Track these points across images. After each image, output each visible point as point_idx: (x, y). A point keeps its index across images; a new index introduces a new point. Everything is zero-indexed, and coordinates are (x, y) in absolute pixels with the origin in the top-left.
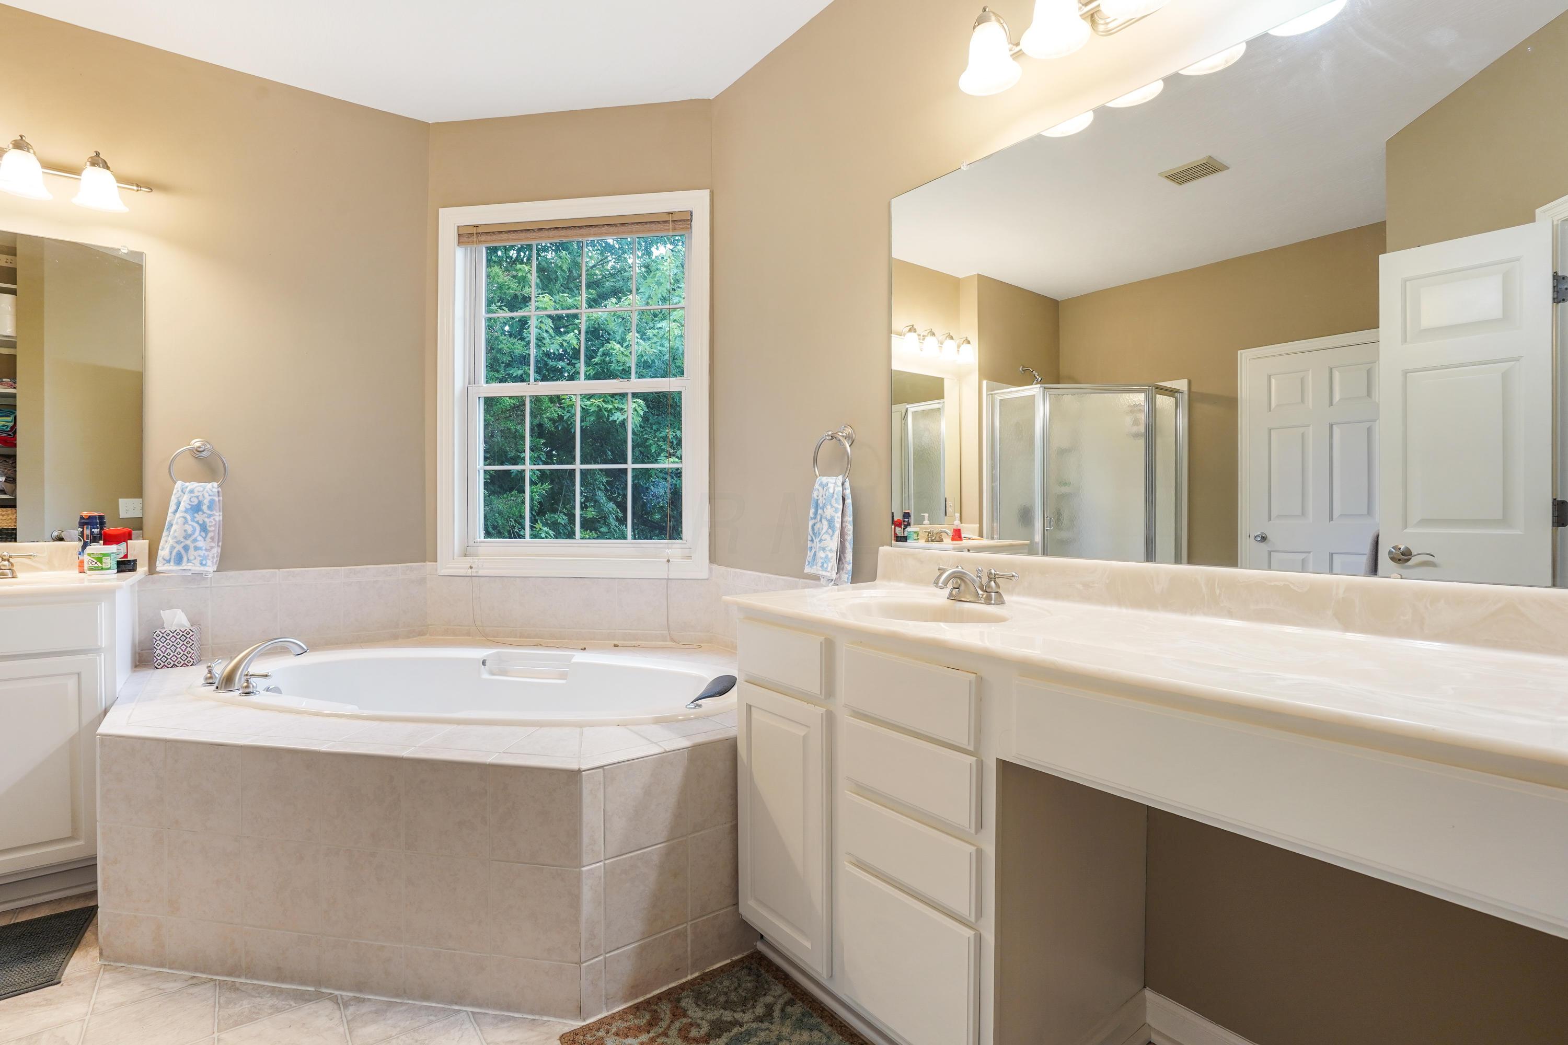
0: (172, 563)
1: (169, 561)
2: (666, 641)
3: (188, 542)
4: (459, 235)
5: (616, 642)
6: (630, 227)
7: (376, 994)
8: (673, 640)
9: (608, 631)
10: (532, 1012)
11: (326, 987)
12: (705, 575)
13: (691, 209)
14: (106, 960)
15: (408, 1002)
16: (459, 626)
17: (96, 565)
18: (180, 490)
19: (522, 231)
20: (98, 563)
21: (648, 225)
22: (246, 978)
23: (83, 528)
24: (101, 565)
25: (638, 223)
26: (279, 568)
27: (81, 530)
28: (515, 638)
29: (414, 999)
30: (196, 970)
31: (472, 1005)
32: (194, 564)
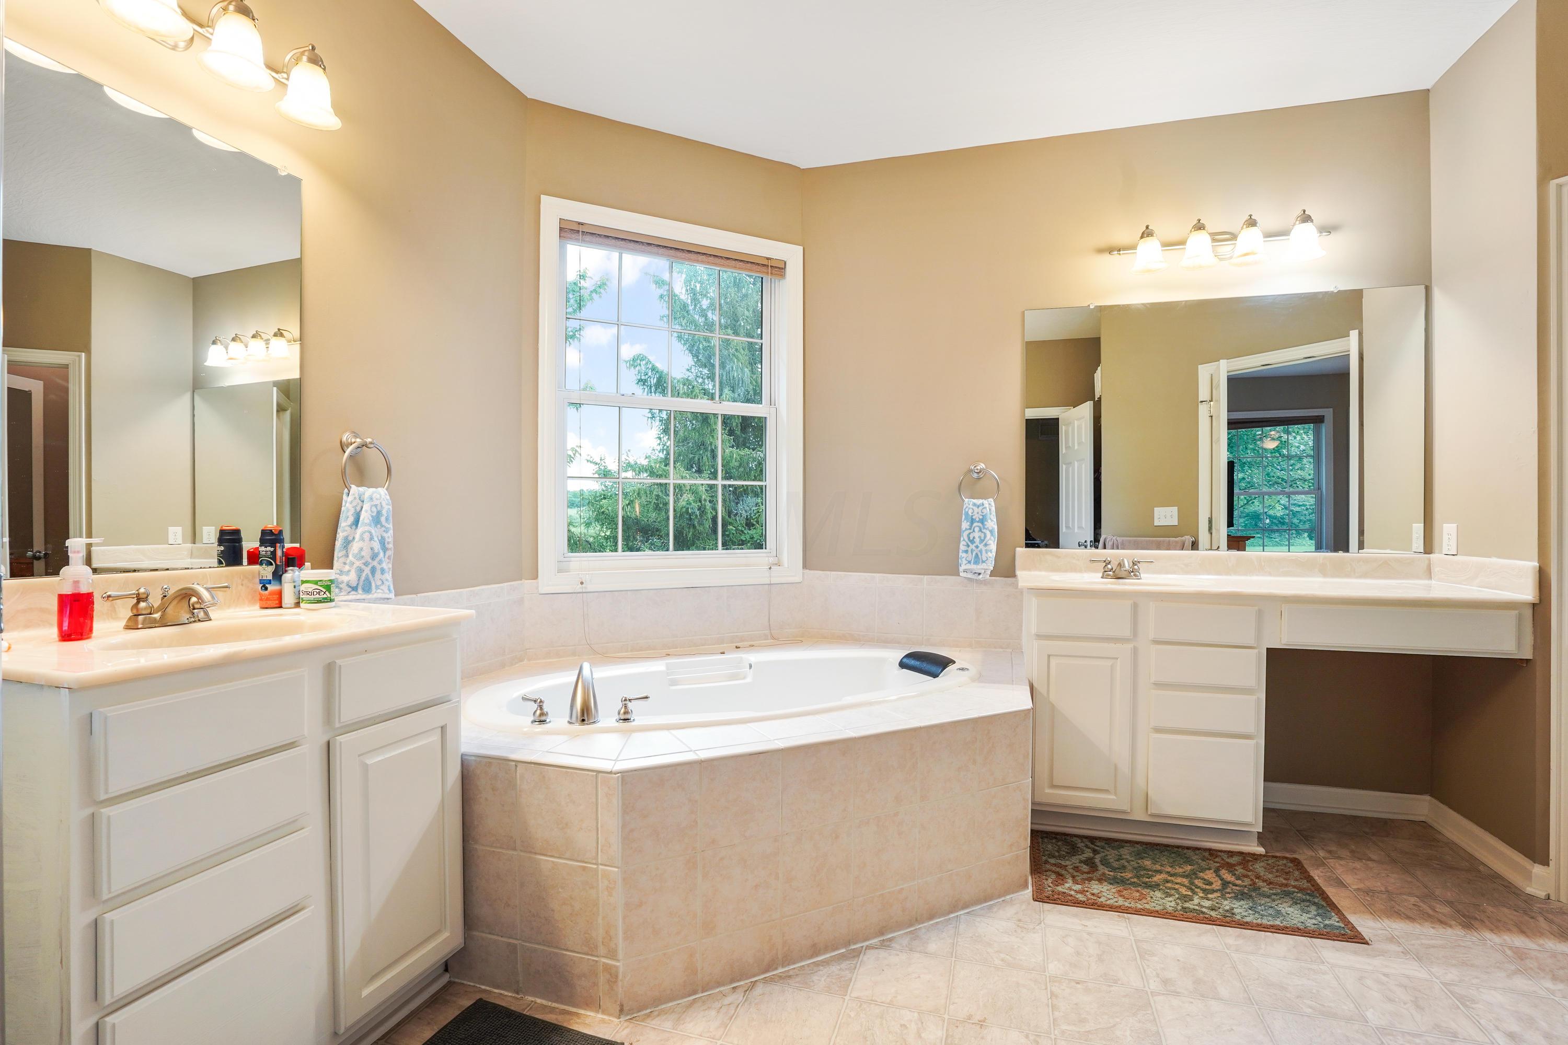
0: (360, 591)
1: (355, 589)
2: (768, 639)
3: (375, 563)
4: (561, 229)
5: (738, 645)
6: (734, 262)
7: (894, 931)
8: (773, 638)
9: (718, 636)
10: (1000, 897)
11: (855, 943)
12: (798, 579)
13: (785, 260)
14: (627, 1014)
15: (919, 926)
16: (563, 646)
17: (325, 596)
18: (357, 497)
19: (630, 241)
20: (327, 593)
21: (749, 265)
22: (783, 967)
23: (275, 547)
24: (329, 596)
25: (741, 261)
26: (416, 593)
27: (272, 549)
28: (626, 652)
29: (923, 923)
30: (732, 981)
31: (963, 908)
32: (382, 590)
